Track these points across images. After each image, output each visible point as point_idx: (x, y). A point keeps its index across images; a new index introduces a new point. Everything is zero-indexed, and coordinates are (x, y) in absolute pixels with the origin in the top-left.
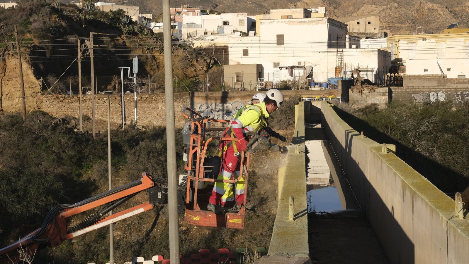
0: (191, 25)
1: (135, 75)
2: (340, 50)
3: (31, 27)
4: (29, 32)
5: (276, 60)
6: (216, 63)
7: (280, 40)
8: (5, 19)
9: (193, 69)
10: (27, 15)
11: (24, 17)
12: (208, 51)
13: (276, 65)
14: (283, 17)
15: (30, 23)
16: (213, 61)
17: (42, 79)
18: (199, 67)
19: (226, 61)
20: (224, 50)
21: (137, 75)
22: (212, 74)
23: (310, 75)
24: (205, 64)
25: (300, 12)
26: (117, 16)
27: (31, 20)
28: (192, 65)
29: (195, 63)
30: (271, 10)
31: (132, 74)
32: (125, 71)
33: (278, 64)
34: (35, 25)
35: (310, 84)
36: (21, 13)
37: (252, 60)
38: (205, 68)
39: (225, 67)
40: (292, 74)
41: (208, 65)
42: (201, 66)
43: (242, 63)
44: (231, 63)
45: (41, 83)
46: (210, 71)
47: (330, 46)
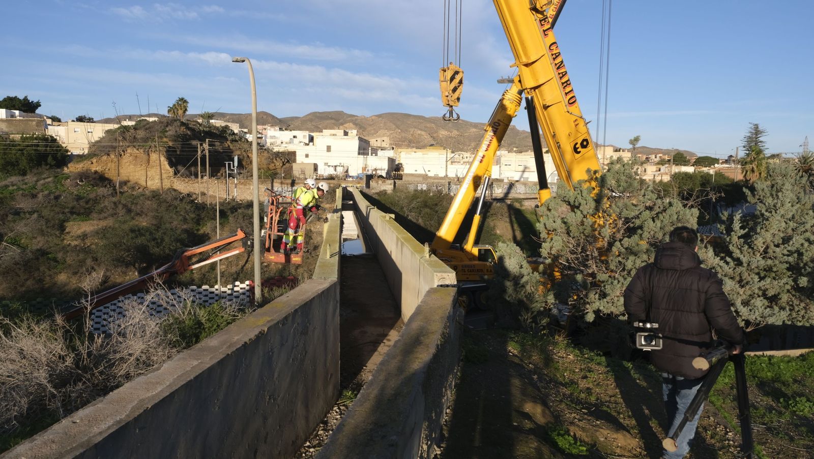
0: (272, 137)
1: (235, 167)
2: (365, 156)
3: (167, 134)
4: (166, 137)
5: (326, 162)
6: (288, 161)
7: (329, 149)
8: (150, 128)
9: (273, 165)
10: (164, 126)
11: (163, 128)
12: (283, 153)
13: (326, 164)
14: (331, 135)
15: (167, 131)
16: (286, 161)
17: (174, 168)
18: (277, 164)
19: (295, 161)
20: (293, 154)
21: (237, 167)
22: (286, 168)
23: (347, 171)
24: (281, 162)
25: (341, 132)
26: (225, 129)
27: (167, 129)
28: (273, 162)
29: (275, 161)
30: (324, 130)
31: (234, 167)
32: (229, 165)
33: (327, 164)
34: (170, 133)
35: (346, 176)
36: (161, 125)
37: (311, 160)
38: (281, 165)
39: (294, 165)
40: (335, 170)
41: (283, 162)
42: (278, 163)
43: (305, 162)
44: (297, 162)
45: (173, 171)
46: (284, 166)
47: (359, 154)
